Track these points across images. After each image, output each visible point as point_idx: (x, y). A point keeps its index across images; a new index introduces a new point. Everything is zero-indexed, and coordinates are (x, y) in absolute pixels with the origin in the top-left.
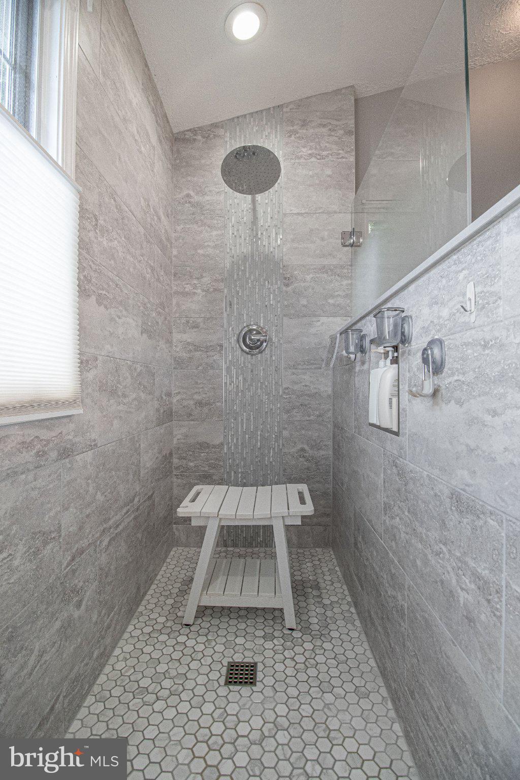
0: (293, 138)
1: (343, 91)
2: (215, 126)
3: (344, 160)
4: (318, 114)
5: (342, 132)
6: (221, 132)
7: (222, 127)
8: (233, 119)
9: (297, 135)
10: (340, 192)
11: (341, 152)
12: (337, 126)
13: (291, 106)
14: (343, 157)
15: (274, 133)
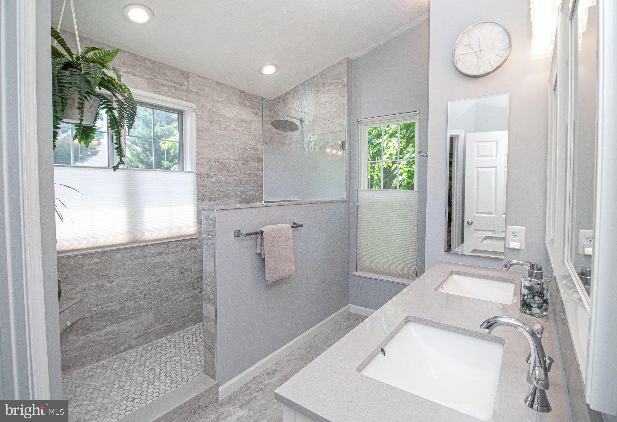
0: (318, 94)
1: (342, 62)
2: (287, 94)
3: (342, 102)
4: (330, 78)
5: (341, 86)
6: (289, 96)
7: (289, 94)
8: (293, 89)
9: (320, 92)
10: (340, 120)
11: (340, 97)
12: (338, 83)
13: (318, 76)
14: (341, 100)
15: (310, 93)
